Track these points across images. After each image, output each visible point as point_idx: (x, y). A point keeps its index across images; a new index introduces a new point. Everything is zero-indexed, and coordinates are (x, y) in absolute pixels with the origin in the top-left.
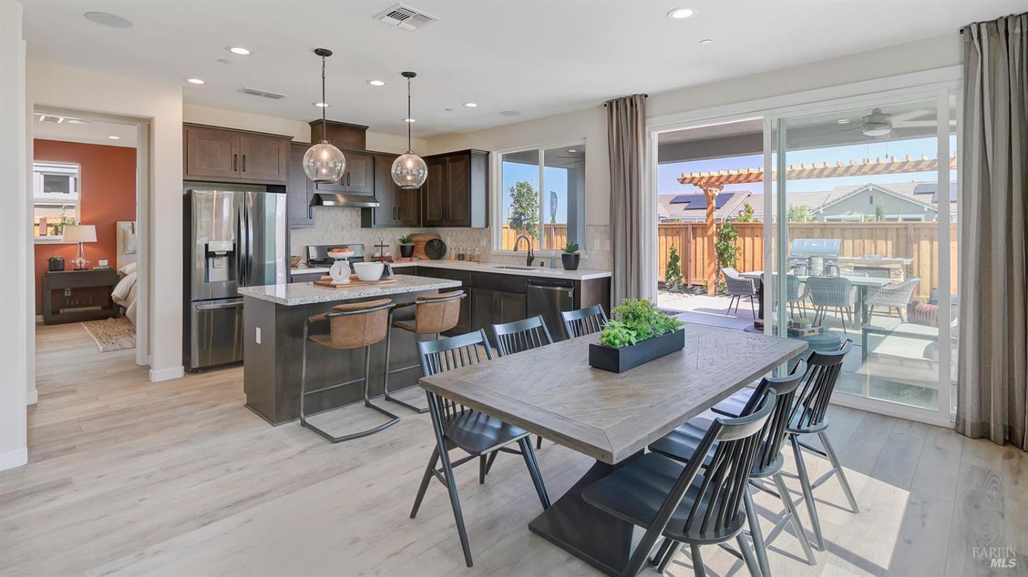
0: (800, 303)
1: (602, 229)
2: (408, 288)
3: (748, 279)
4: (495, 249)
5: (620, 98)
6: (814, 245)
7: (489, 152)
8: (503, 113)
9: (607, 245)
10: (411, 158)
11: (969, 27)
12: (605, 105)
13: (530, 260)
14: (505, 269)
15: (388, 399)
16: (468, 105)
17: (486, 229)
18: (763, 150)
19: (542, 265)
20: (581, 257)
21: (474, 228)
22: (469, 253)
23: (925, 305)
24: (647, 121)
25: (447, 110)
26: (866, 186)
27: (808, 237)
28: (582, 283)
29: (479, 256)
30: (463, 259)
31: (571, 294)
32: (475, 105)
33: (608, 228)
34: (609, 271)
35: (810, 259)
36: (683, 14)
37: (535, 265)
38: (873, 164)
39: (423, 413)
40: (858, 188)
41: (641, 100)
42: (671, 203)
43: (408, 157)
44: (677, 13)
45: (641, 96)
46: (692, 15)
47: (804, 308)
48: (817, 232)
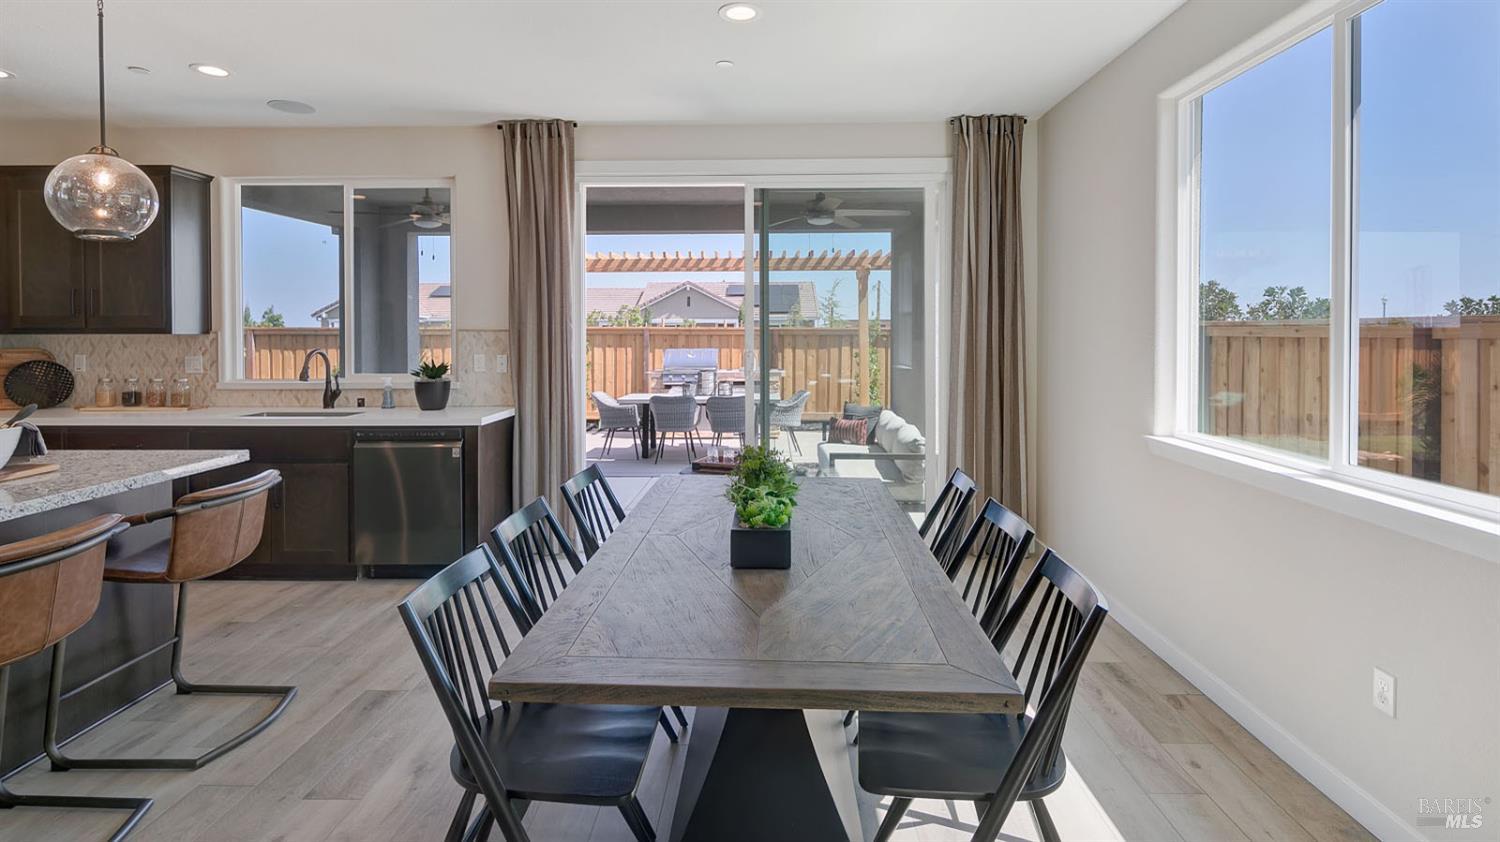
0: (692, 432)
1: (491, 337)
2: (129, 481)
3: (630, 406)
4: (228, 377)
5: (531, 121)
6: (690, 356)
7: (212, 178)
8: (274, 104)
9: (502, 364)
10: (107, 165)
11: (960, 119)
12: (500, 127)
13: (331, 397)
14: (265, 418)
15: (61, 766)
16: (204, 69)
17: (202, 337)
18: (743, 228)
19: (361, 403)
20: (452, 387)
21: (179, 336)
22: (157, 388)
23: (844, 421)
24: (577, 164)
25: (130, 68)
26: (684, 284)
27: (671, 347)
28: (479, 428)
29: (188, 396)
30: (138, 403)
31: (456, 452)
32: (223, 73)
33: (504, 337)
34: (507, 406)
35: (700, 374)
36: (740, 13)
37: (340, 406)
38: (777, 257)
39: (202, 765)
40: (676, 286)
41: (567, 129)
42: (432, 296)
43: (100, 163)
44: (731, 10)
45: (566, 123)
46: (753, 19)
47: (699, 438)
48: (682, 340)
